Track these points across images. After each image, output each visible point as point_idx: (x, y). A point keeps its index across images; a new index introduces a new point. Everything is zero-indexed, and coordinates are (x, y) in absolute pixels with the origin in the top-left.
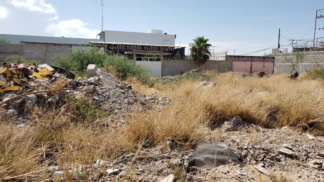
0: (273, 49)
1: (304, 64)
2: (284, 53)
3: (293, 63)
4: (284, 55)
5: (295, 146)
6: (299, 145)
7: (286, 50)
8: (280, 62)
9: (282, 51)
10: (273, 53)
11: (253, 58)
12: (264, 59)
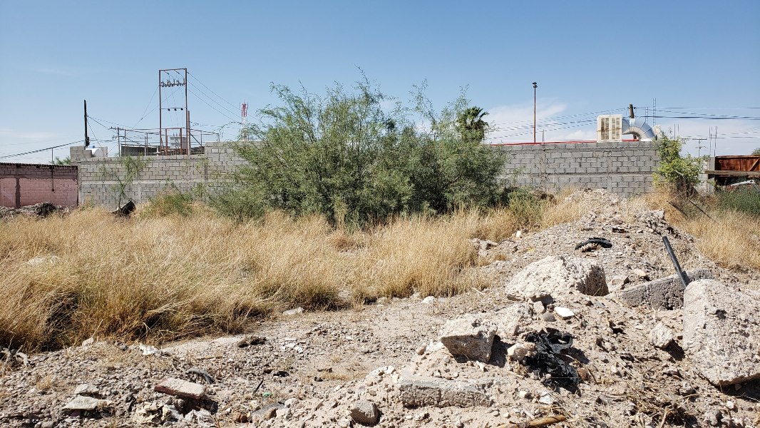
0: (71, 148)
1: (145, 182)
2: (100, 157)
3: (120, 181)
4: (99, 162)
5: (106, 384)
6: (115, 378)
7: (104, 150)
8: (90, 179)
9: (93, 152)
10: (72, 156)
11: (21, 170)
12: (52, 171)
